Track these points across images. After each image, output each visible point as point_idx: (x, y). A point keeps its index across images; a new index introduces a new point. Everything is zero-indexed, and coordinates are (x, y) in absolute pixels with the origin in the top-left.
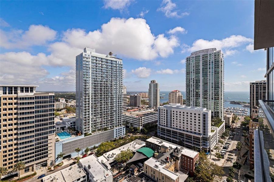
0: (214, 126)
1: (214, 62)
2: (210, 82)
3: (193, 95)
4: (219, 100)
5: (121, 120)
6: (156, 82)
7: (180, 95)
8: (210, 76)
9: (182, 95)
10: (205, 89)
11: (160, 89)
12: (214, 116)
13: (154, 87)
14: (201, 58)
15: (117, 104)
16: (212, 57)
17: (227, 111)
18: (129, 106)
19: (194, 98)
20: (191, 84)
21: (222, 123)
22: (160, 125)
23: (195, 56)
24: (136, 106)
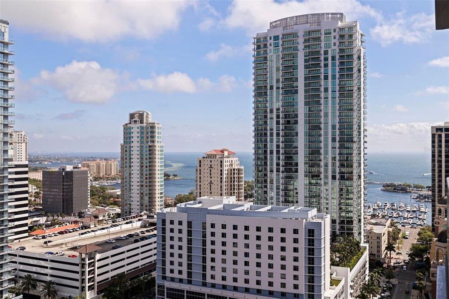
0: (338, 265)
1: (337, 57)
2: (326, 123)
3: (278, 164)
4: (352, 179)
6: (150, 120)
7: (236, 167)
8: (326, 103)
9: (242, 167)
10: (313, 145)
11: (164, 146)
12: (338, 232)
13: (142, 138)
14: (301, 40)
16: (333, 41)
17: (373, 216)
18: (38, 216)
19: (281, 175)
20: (271, 130)
21: (362, 254)
22: (164, 278)
23: (283, 35)
24: (69, 214)
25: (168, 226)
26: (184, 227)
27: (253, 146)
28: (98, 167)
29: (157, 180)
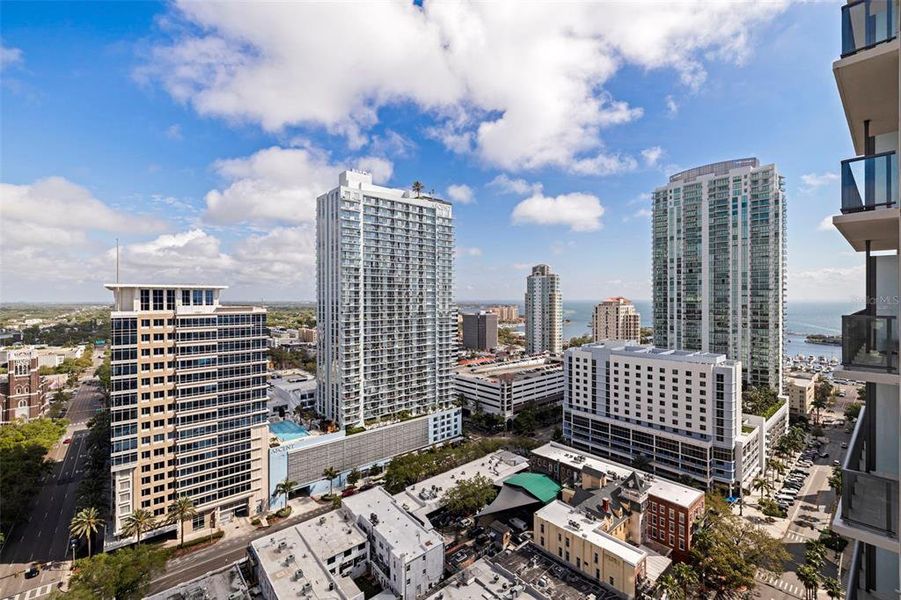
0: (750, 413)
1: (749, 203)
2: (735, 272)
3: (679, 312)
4: (767, 328)
5: (447, 390)
6: (551, 272)
7: (632, 314)
8: (735, 252)
9: (638, 314)
10: (720, 294)
12: (749, 382)
13: (543, 288)
14: (705, 191)
15: (438, 342)
16: (744, 187)
17: (794, 369)
19: (683, 322)
20: (672, 279)
21: (780, 406)
22: (571, 406)
23: (685, 187)
24: (483, 350)
25: (574, 363)
26: (589, 365)
27: (652, 294)
28: (502, 312)
29: (557, 324)
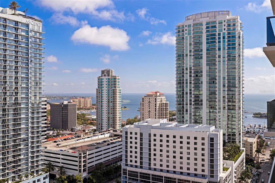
0: (227, 160)
1: (226, 37)
2: (219, 76)
3: (190, 100)
4: (235, 110)
5: (37, 161)
7: (164, 102)
8: (220, 65)
9: (168, 102)
10: (211, 89)
11: (121, 89)
12: (226, 141)
14: (204, 27)
15: (30, 125)
16: (224, 27)
17: (248, 132)
18: (48, 130)
19: (192, 107)
20: (186, 80)
21: (241, 153)
22: (127, 165)
23: (194, 24)
27: (176, 89)
